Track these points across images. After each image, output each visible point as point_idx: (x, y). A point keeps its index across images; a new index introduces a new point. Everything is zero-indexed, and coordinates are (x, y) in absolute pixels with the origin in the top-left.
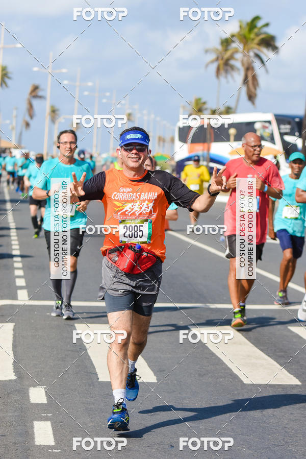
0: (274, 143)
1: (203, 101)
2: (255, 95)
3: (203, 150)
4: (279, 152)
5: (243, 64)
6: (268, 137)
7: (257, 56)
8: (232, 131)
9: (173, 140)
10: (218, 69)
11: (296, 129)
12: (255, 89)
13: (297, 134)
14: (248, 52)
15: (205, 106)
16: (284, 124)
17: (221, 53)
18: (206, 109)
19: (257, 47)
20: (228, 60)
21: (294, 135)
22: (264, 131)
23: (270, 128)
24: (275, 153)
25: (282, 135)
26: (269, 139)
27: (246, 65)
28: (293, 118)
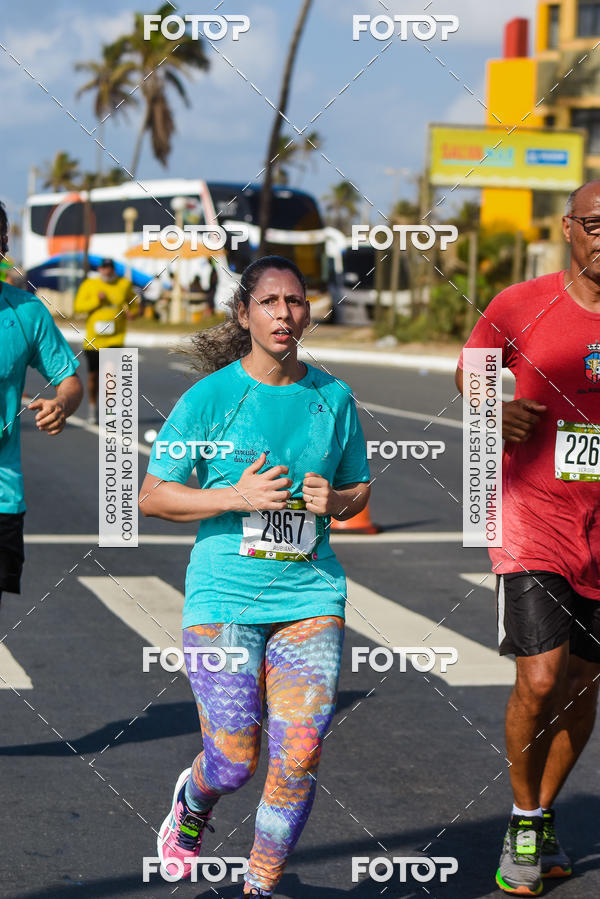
1: (71, 159)
2: (169, 147)
3: (77, 248)
5: (145, 92)
7: (171, 77)
8: (130, 214)
9: (17, 232)
10: (100, 102)
11: (247, 208)
12: (168, 136)
13: (249, 217)
14: (154, 68)
15: (76, 169)
16: (225, 200)
17: (104, 72)
18: (77, 175)
20: (118, 84)
21: (243, 220)
22: (189, 213)
23: (199, 207)
25: (221, 219)
27: (151, 93)
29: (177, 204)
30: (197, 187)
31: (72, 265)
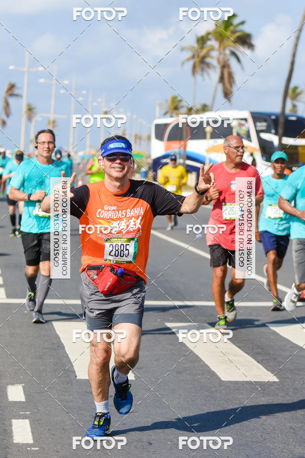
0: (250, 141)
1: (179, 98)
2: (232, 92)
3: (180, 148)
4: (255, 149)
5: (219, 62)
6: (244, 135)
7: (233, 54)
8: (209, 129)
9: (149, 138)
10: (194, 67)
11: (272, 126)
12: (231, 86)
13: (273, 131)
14: (224, 49)
15: (181, 104)
16: (261, 122)
17: (197, 51)
18: (182, 107)
19: (233, 44)
20: (204, 57)
21: (270, 132)
22: (240, 128)
23: (247, 125)
24: (251, 151)
25: (258, 132)
26: (245, 136)
27: (222, 63)
28: (269, 115)
29: (234, 124)
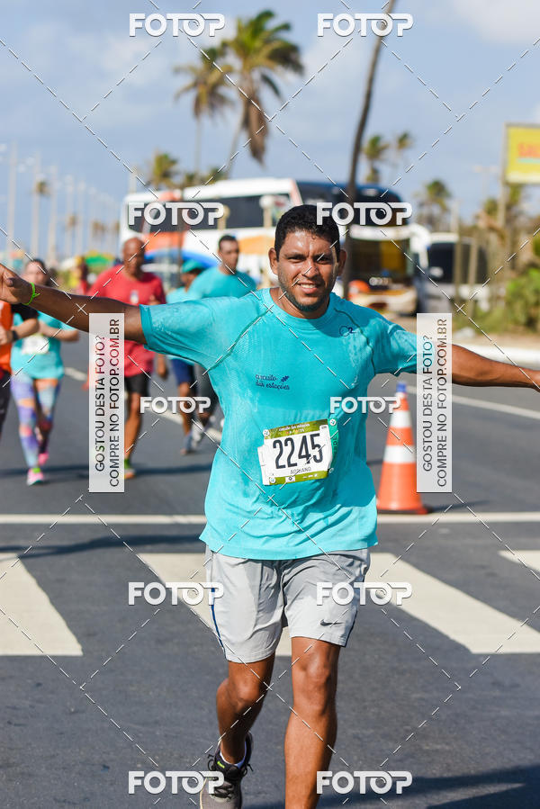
1: (171, 157)
2: (264, 148)
3: (171, 245)
5: (241, 95)
7: (266, 79)
9: (118, 228)
10: (198, 103)
14: (251, 72)
16: (314, 198)
17: (202, 74)
18: (177, 173)
19: (267, 62)
20: (215, 86)
27: (246, 95)
28: (329, 186)
29: (266, 202)
30: (287, 186)
31: (167, 261)
